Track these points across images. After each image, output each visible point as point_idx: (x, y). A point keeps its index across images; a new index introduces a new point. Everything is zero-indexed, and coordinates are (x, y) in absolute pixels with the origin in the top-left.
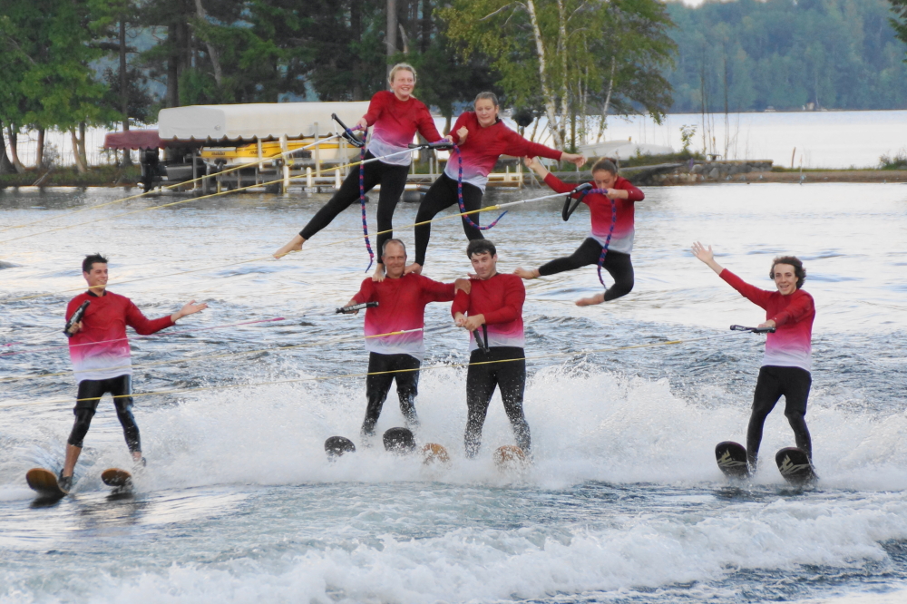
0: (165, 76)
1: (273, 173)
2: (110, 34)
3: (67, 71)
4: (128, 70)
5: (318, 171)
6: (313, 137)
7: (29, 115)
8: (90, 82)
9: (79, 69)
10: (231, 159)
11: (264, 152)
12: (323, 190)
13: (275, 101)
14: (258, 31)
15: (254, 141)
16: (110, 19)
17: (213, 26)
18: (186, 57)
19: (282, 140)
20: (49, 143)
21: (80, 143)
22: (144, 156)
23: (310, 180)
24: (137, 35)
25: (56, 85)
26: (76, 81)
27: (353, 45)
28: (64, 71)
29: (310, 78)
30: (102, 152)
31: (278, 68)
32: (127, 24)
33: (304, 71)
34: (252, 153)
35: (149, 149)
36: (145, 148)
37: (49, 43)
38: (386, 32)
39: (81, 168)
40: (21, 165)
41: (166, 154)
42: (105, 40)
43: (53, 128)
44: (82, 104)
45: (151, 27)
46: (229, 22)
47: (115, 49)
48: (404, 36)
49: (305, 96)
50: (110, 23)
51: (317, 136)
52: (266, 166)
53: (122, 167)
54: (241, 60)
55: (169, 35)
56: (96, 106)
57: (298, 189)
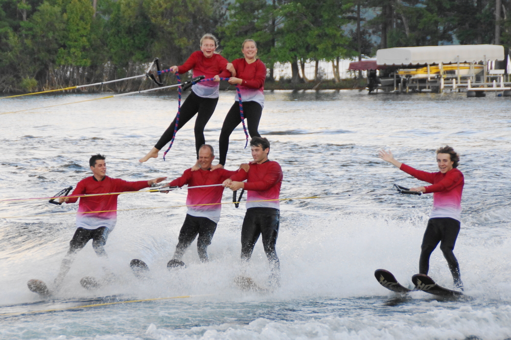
0: (380, 33)
1: (436, 82)
2: (352, 11)
3: (330, 31)
4: (361, 30)
5: (459, 80)
6: (456, 63)
7: (311, 54)
8: (342, 36)
9: (337, 30)
10: (414, 75)
11: (431, 71)
12: (461, 90)
13: (437, 45)
14: (429, 9)
15: (426, 65)
16: (352, 4)
17: (405, 7)
18: (391, 23)
19: (440, 65)
20: (321, 68)
21: (336, 67)
22: (369, 74)
23: (454, 85)
24: (366, 12)
25: (325, 38)
26: (335, 36)
27: (478, 15)
28: (329, 31)
29: (455, 33)
30: (348, 72)
31: (438, 28)
32: (361, 6)
33: (452, 29)
34: (425, 71)
35: (371, 70)
36: (369, 69)
37: (321, 17)
38: (495, 9)
39: (337, 80)
40: (306, 79)
41: (380, 73)
42: (350, 14)
43: (323, 60)
44: (338, 47)
45: (373, 8)
46: (414, 4)
47: (355, 19)
48: (504, 10)
49: (452, 42)
50: (352, 6)
51: (458, 63)
52: (431, 78)
53: (358, 79)
54: (420, 24)
55: (383, 12)
56: (345, 49)
57: (449, 91)
